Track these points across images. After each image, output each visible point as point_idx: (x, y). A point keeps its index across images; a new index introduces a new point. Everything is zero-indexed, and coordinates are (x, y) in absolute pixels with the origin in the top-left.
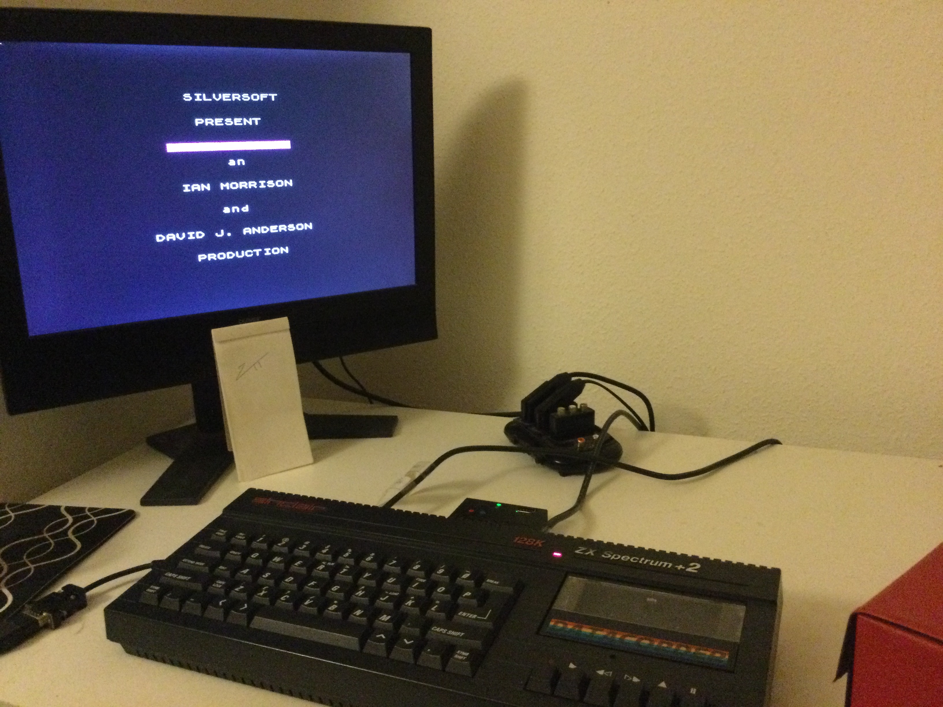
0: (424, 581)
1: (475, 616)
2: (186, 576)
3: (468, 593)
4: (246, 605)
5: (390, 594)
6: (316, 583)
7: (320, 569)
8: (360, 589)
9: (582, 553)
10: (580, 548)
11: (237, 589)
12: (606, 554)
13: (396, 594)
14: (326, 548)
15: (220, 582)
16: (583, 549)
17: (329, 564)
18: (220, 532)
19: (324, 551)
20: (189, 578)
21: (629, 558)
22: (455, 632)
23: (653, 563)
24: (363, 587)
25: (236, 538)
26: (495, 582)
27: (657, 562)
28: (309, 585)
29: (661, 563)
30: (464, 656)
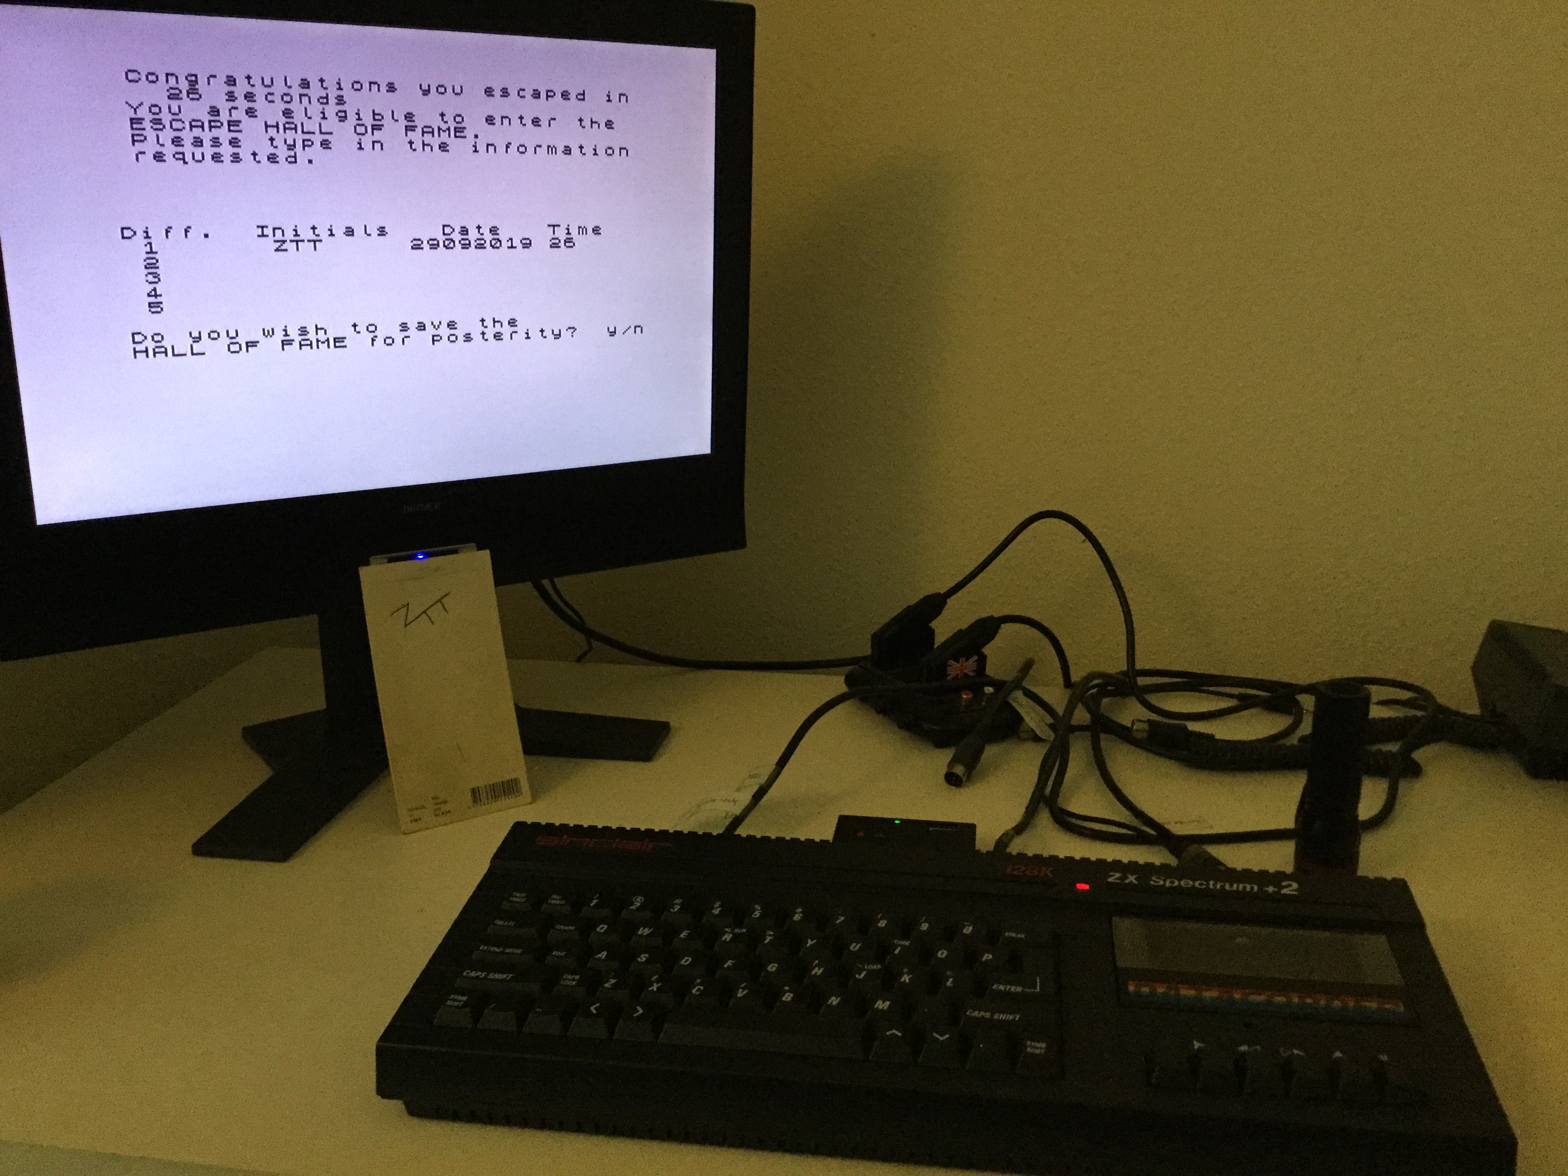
0: (907, 943)
1: (1019, 989)
2: (503, 973)
3: (986, 955)
4: (641, 1011)
5: (866, 967)
6: (733, 962)
7: (728, 939)
8: (814, 964)
9: (1117, 881)
10: (1111, 873)
11: (606, 985)
12: (1156, 880)
13: (875, 967)
14: (715, 906)
15: (570, 977)
16: (1118, 875)
17: (736, 931)
18: (516, 897)
19: (716, 912)
20: (511, 975)
21: (1191, 883)
22: (1005, 1015)
23: (1231, 885)
24: (817, 962)
25: (550, 904)
26: (1019, 936)
27: (1235, 886)
28: (726, 966)
29: (1241, 887)
30: (1041, 1048)
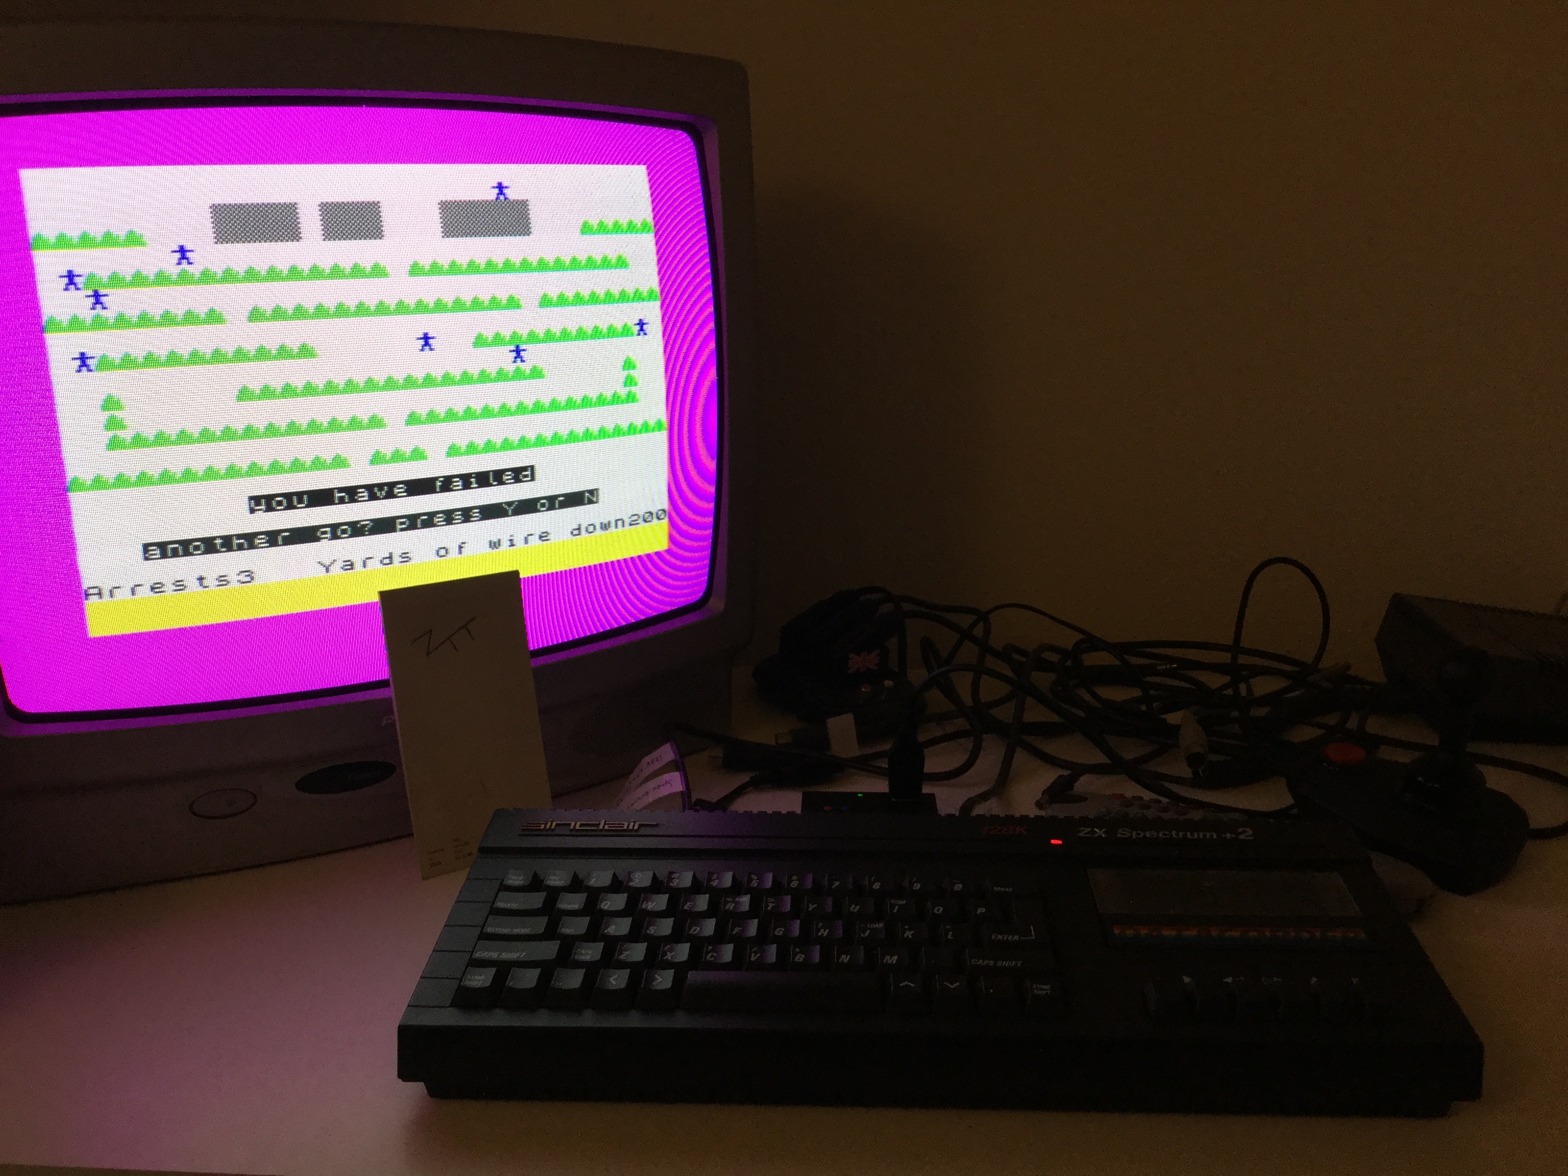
0: (904, 902)
1: (1016, 937)
3: (979, 909)
4: (660, 979)
5: (869, 927)
7: (731, 908)
8: (819, 927)
9: (1088, 836)
11: (622, 957)
12: (1122, 832)
13: (877, 926)
14: (713, 878)
16: (1089, 829)
17: (737, 899)
21: (1155, 833)
22: (1008, 962)
23: (1192, 835)
24: (821, 924)
26: (1007, 890)
28: (734, 932)
29: (1201, 834)
30: (1045, 990)
